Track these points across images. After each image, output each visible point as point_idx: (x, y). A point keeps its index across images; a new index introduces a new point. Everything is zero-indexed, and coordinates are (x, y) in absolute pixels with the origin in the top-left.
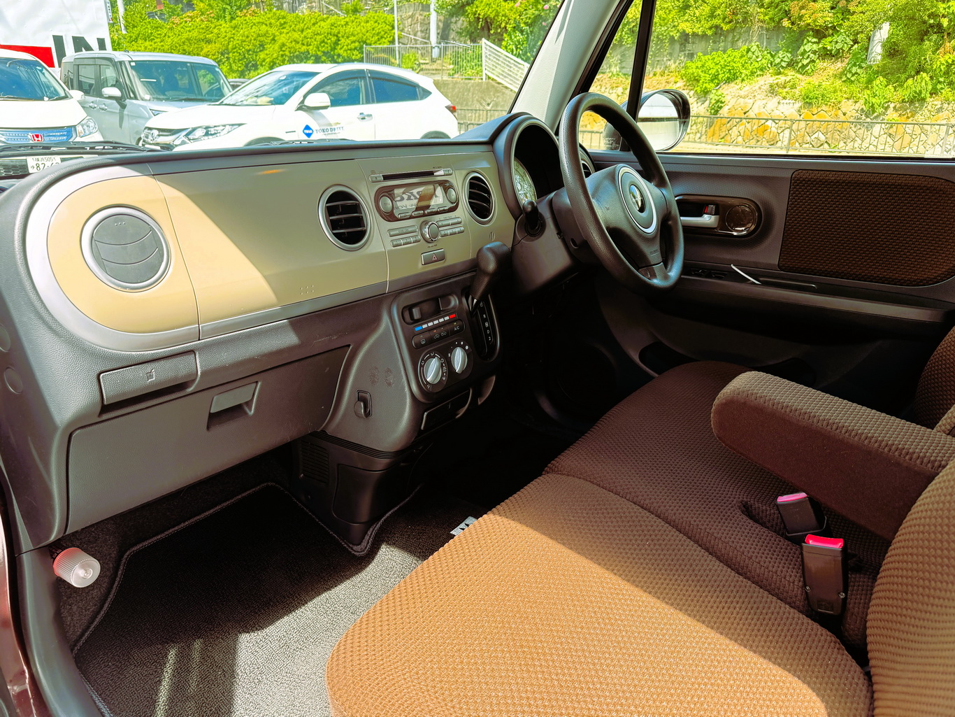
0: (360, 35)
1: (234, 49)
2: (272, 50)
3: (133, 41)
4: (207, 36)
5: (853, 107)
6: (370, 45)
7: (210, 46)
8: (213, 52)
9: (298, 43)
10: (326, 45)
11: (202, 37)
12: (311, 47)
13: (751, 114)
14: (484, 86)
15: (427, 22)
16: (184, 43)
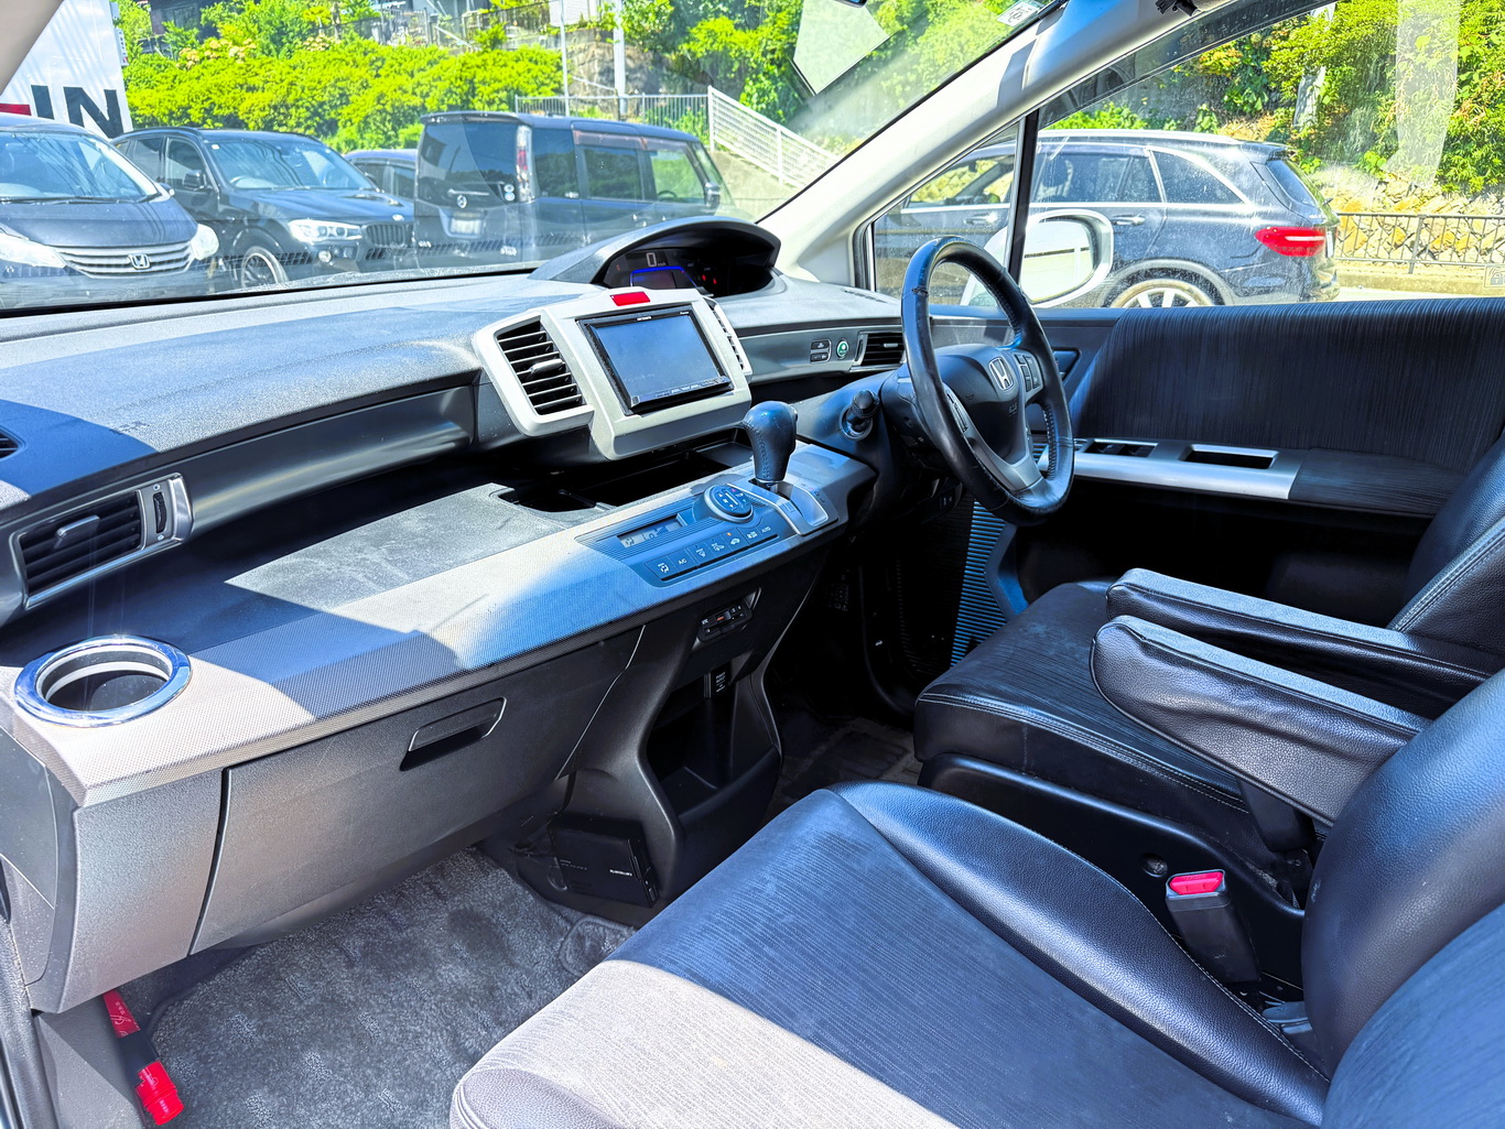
0: (509, 81)
1: (297, 100)
2: (363, 103)
6: (526, 95)
7: (256, 94)
9: (406, 92)
11: (240, 81)
15: (608, 58)
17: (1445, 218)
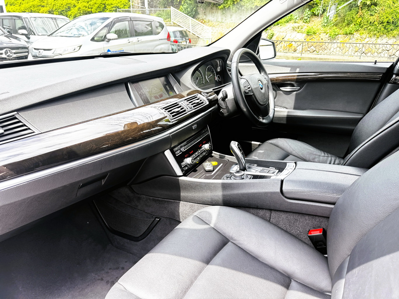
0: (116, 5)
2: (74, 11)
4: (42, 4)
5: (325, 36)
6: (120, 9)
7: (44, 8)
8: (46, 11)
9: (87, 7)
10: (100, 9)
11: (39, 4)
12: (93, 10)
13: (285, 39)
16: (31, 7)
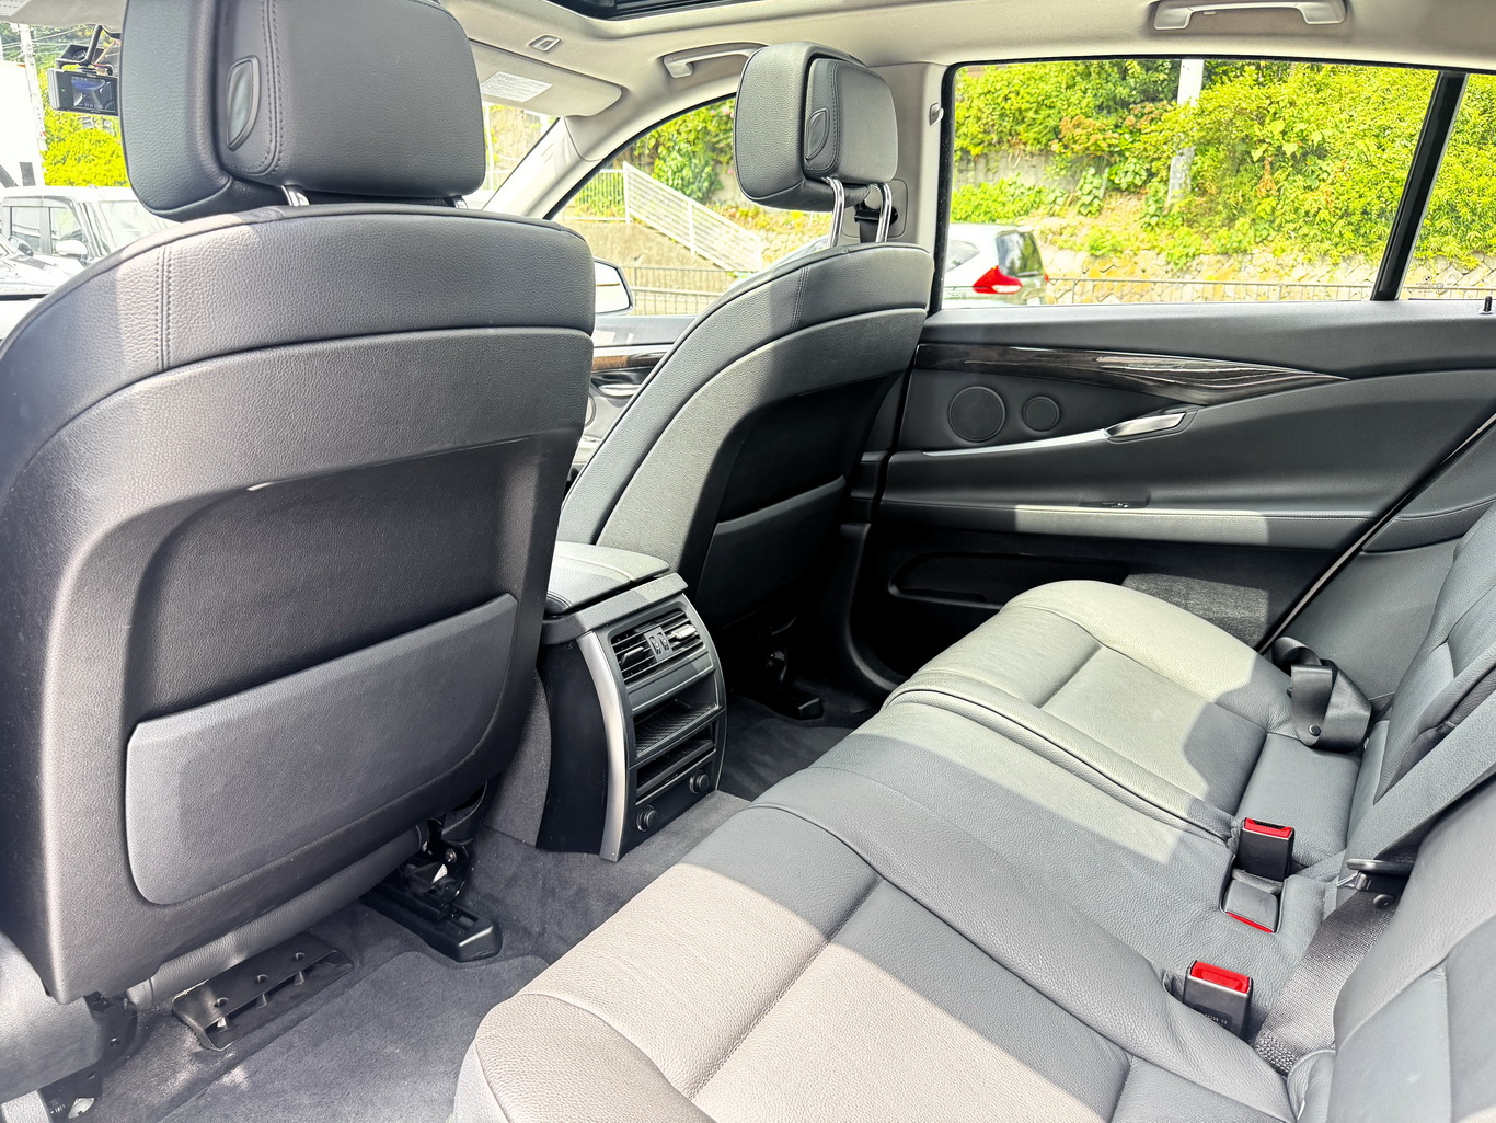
3: (58, 162)
5: (1154, 262)
14: (629, 232)
17: (1306, 286)
